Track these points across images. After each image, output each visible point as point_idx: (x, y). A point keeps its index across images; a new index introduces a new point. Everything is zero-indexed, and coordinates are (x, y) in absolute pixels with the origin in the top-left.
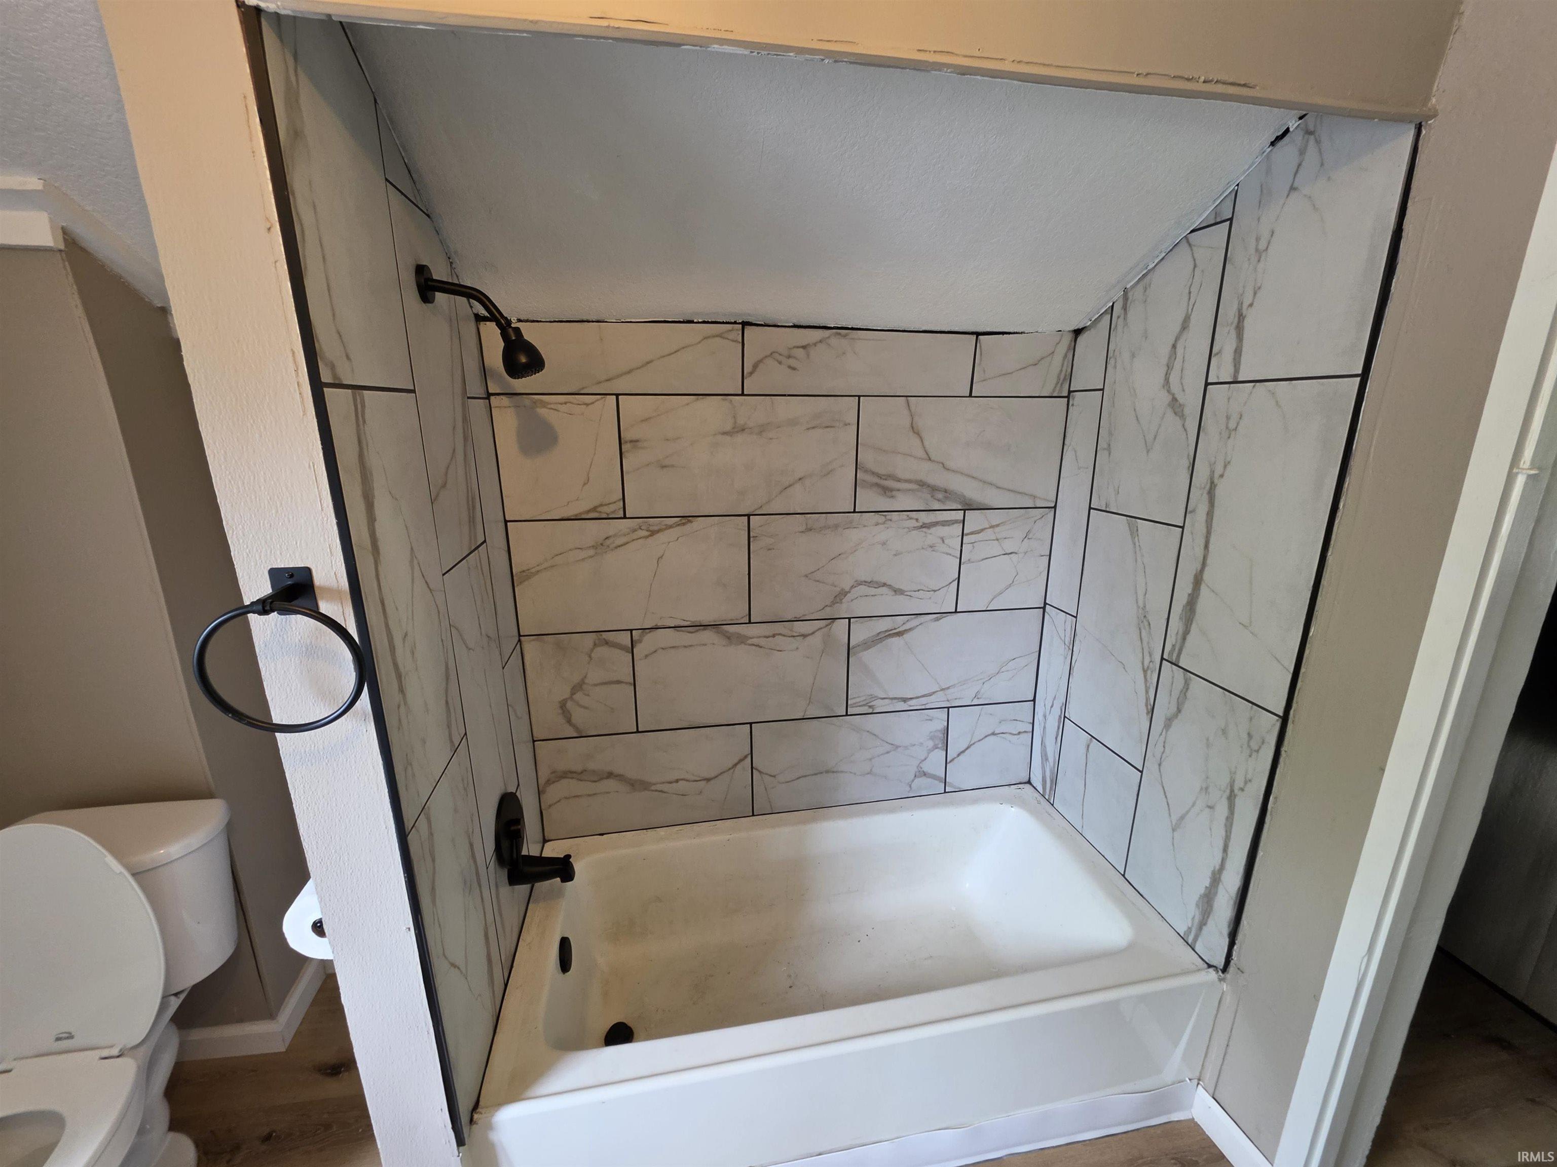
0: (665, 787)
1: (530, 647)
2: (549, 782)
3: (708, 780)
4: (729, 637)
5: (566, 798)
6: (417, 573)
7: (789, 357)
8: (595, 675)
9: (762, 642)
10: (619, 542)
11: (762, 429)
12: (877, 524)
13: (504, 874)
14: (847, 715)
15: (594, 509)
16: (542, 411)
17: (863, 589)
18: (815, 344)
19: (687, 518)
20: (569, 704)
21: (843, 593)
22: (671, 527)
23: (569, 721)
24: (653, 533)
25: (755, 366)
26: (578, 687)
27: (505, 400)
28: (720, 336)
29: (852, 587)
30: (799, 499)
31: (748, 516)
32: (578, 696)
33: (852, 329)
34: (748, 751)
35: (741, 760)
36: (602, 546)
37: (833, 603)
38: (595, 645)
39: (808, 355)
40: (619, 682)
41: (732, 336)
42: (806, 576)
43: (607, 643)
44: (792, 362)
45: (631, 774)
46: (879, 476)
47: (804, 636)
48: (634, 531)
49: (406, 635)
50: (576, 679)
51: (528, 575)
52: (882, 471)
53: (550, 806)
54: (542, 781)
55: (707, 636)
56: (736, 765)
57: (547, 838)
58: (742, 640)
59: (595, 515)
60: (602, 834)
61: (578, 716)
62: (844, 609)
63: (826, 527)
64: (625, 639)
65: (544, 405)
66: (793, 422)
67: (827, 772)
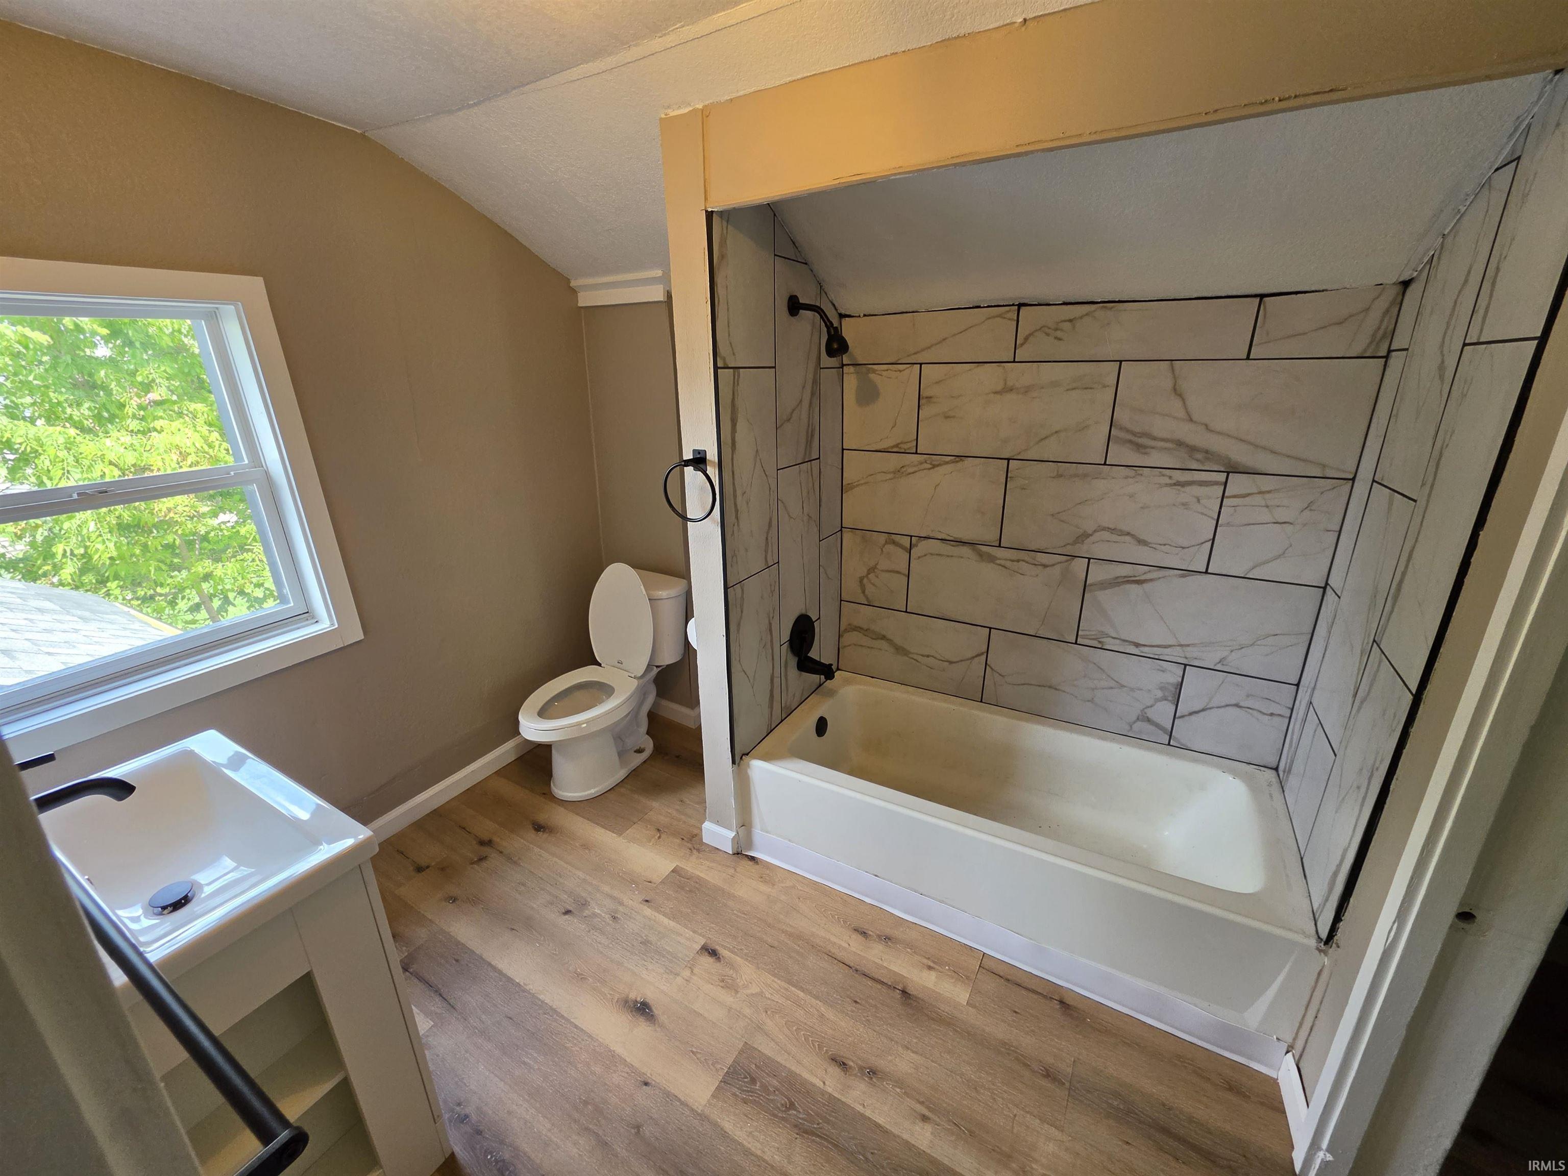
0: (920, 658)
1: (847, 536)
2: (846, 631)
3: (951, 663)
4: (981, 555)
5: (855, 645)
6: (758, 464)
7: (1056, 330)
8: (884, 564)
9: (1008, 564)
10: (911, 470)
11: (1027, 390)
12: (1127, 477)
14: (1076, 643)
15: (897, 446)
16: (872, 376)
17: (1106, 535)
18: (1081, 318)
19: (960, 457)
20: (865, 580)
21: (1086, 536)
22: (947, 463)
23: (864, 592)
24: (934, 466)
25: (1026, 339)
26: (872, 570)
27: (852, 369)
28: (1000, 316)
29: (1095, 531)
30: (1052, 450)
31: (1008, 460)
32: (871, 576)
33: (1120, 302)
34: (984, 648)
35: (977, 656)
36: (899, 472)
37: (1075, 542)
38: (886, 543)
39: (1074, 327)
40: (898, 572)
41: (1009, 315)
42: (1053, 515)
43: (894, 543)
44: (1059, 334)
45: (898, 641)
46: (1134, 434)
47: (1045, 566)
48: (921, 463)
49: (745, 493)
50: (872, 563)
51: (852, 487)
52: (1137, 430)
53: (845, 647)
54: (842, 629)
55: (965, 551)
56: (973, 658)
57: (840, 667)
58: (992, 559)
59: (896, 450)
60: (872, 677)
61: (870, 589)
62: (1084, 549)
63: (1076, 476)
64: (906, 542)
65: (874, 371)
66: (1055, 384)
67: (1050, 687)
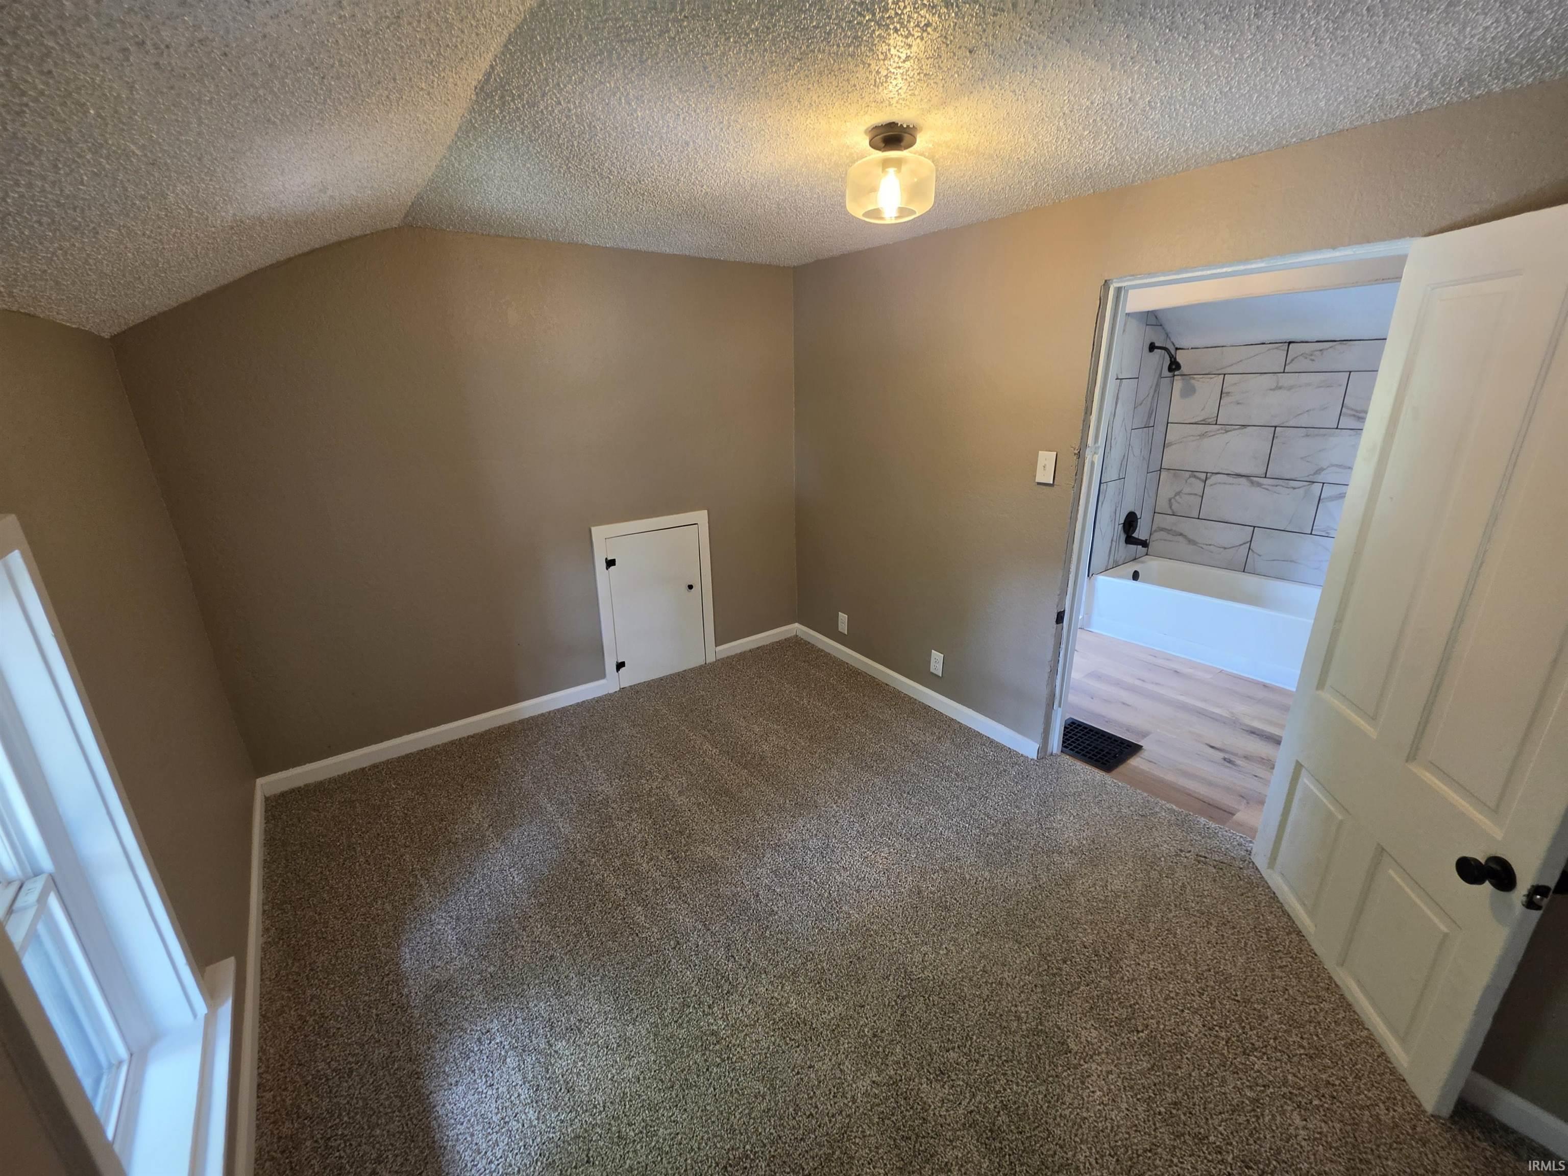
0: (1204, 547)
1: (1164, 474)
2: (1155, 531)
3: (1225, 548)
4: (1252, 483)
5: (1161, 540)
7: (1311, 355)
8: (1187, 490)
9: (1269, 488)
10: (1211, 434)
11: (1290, 388)
12: (1350, 436)
13: (1123, 537)
14: (1311, 534)
15: (1204, 420)
16: (1193, 381)
17: (1334, 469)
18: (1327, 349)
19: (1244, 426)
20: (1173, 500)
21: (1322, 470)
22: (1235, 429)
23: (1171, 507)
24: (1227, 432)
25: (1293, 360)
26: (1178, 493)
27: (1179, 377)
28: (1277, 348)
29: (1328, 467)
30: (1304, 421)
31: (1276, 427)
32: (1177, 498)
33: (1350, 340)
34: (1249, 540)
35: (1244, 543)
36: (1203, 435)
37: (1315, 473)
38: (1190, 477)
39: (1322, 354)
40: (1196, 494)
41: (1283, 348)
42: (1302, 458)
43: (1195, 477)
44: (1313, 357)
45: (1191, 537)
46: (1357, 411)
47: (1294, 488)
48: (1219, 430)
50: (1178, 490)
51: (1170, 444)
52: (1359, 409)
53: (1154, 541)
54: (1153, 530)
55: (1243, 480)
56: (1241, 545)
57: (1148, 554)
58: (1259, 485)
59: (1204, 423)
60: (1170, 559)
61: (1175, 506)
62: (1320, 478)
63: (1317, 435)
64: (1203, 476)
65: (1194, 378)
66: (1309, 385)
67: (1291, 561)
